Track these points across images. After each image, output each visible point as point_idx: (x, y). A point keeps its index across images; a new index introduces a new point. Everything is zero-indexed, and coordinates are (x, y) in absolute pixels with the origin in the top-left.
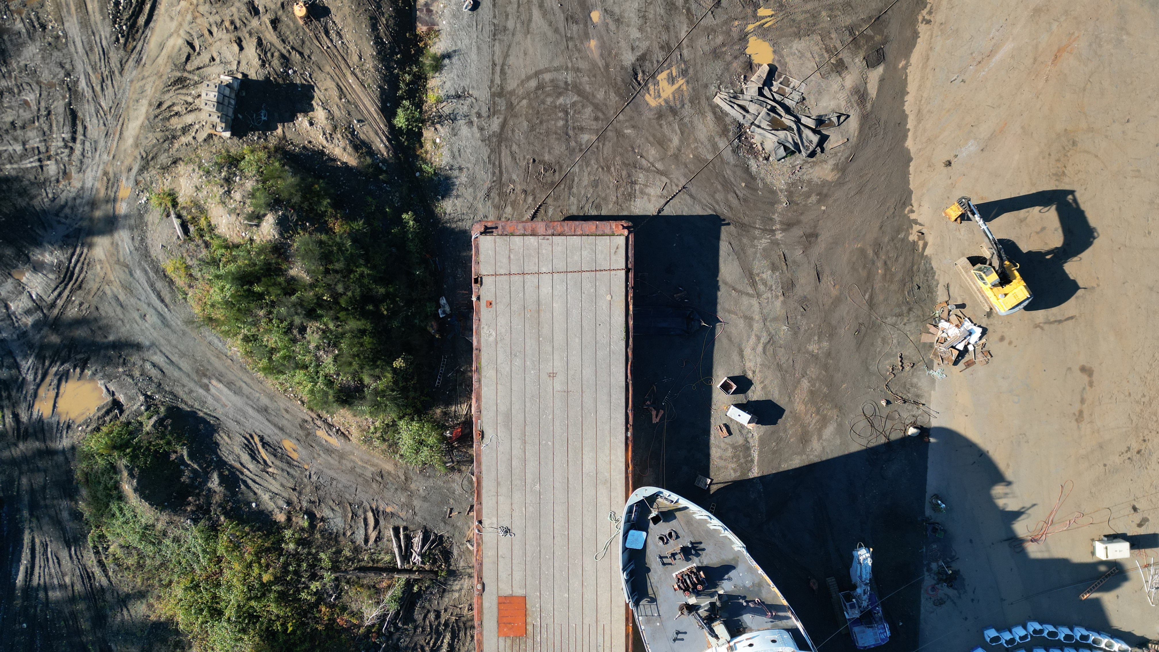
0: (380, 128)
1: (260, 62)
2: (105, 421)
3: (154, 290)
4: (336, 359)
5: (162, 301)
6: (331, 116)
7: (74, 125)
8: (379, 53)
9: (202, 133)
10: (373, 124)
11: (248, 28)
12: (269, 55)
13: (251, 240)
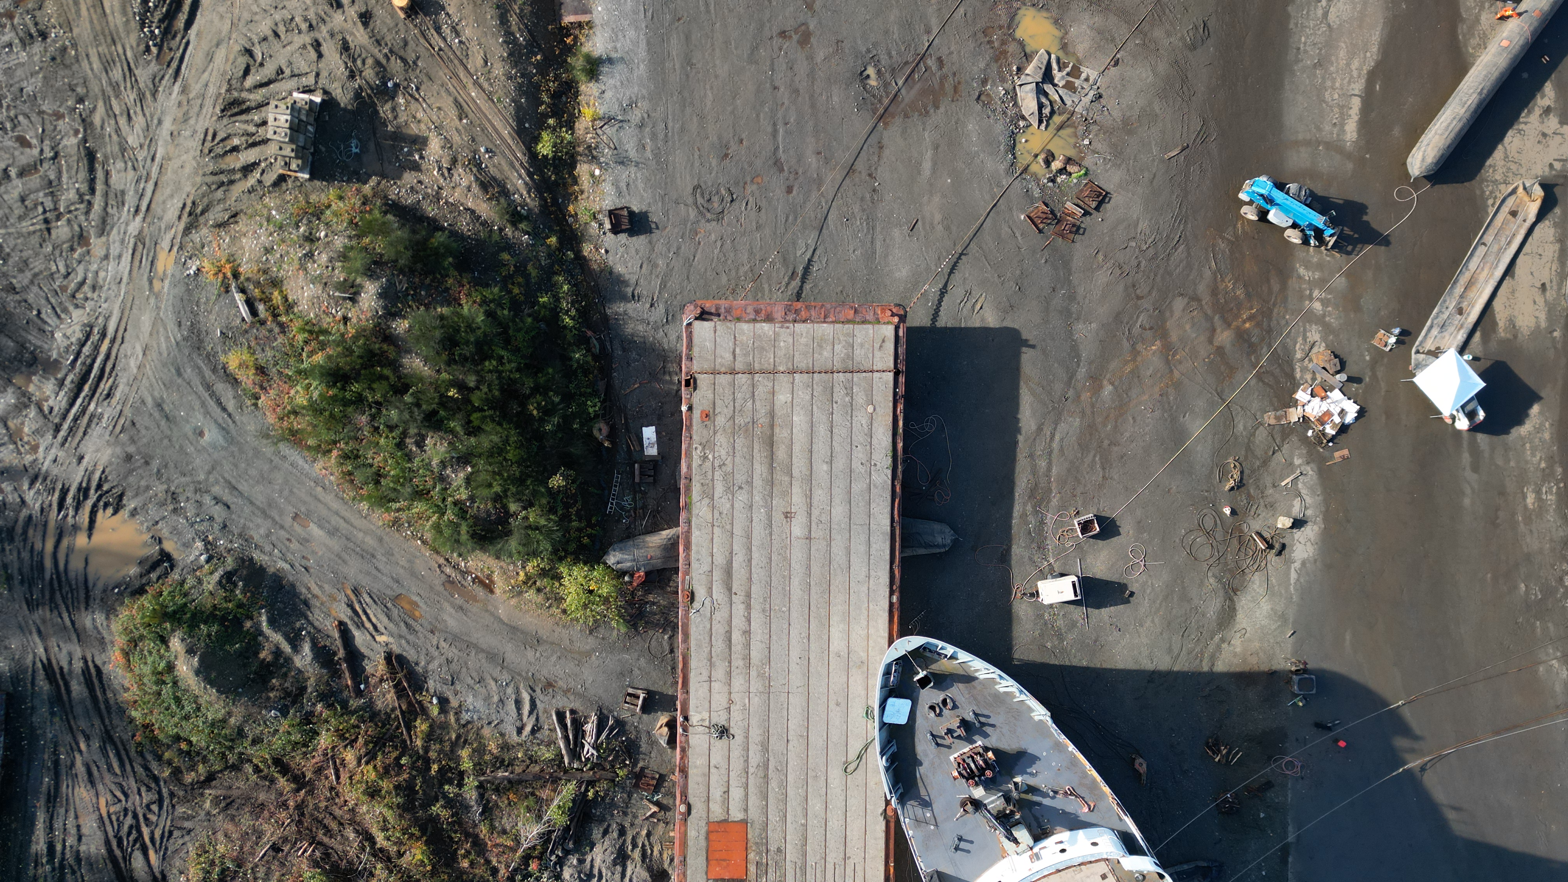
0: (517, 158)
1: (347, 73)
2: (150, 579)
3: (213, 395)
4: (468, 480)
5: (224, 409)
6: (448, 144)
7: (92, 170)
8: (510, 54)
9: (271, 174)
10: (507, 152)
11: (329, 26)
12: (359, 62)
13: (345, 319)
